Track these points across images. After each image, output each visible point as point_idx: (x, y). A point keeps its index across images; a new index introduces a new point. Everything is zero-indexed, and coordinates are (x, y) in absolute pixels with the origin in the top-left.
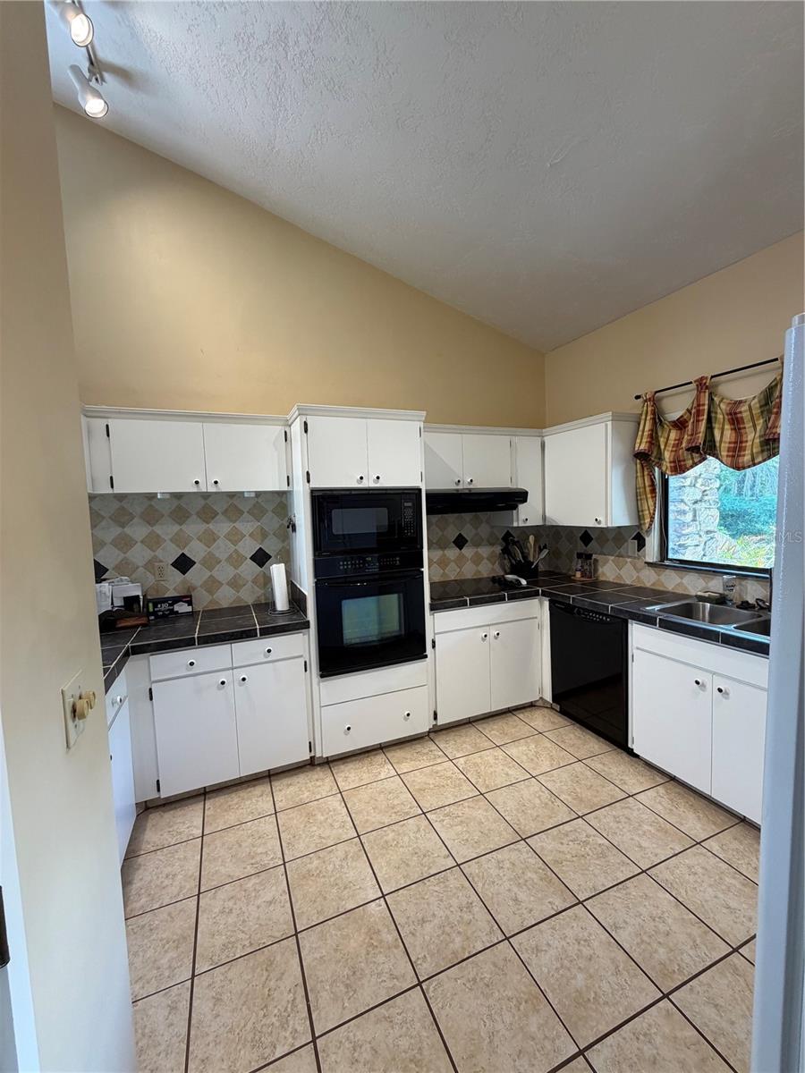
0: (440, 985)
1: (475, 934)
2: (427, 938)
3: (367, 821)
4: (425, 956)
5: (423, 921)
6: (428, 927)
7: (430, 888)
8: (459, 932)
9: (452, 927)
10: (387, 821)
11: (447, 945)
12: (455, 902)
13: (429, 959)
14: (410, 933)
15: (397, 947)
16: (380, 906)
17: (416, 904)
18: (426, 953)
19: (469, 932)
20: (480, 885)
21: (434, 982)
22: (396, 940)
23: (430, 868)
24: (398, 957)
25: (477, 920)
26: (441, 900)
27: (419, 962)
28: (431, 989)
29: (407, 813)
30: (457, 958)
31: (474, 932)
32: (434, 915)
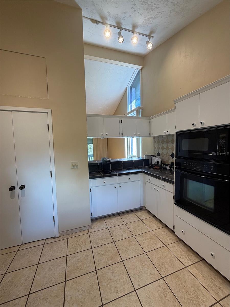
0: (94, 276)
1: (106, 291)
2: (108, 273)
3: (153, 255)
4: (103, 272)
5: (113, 273)
6: (111, 274)
7: (125, 276)
8: (108, 285)
9: (110, 283)
10: (154, 262)
11: (104, 280)
12: (119, 286)
13: (101, 273)
14: (110, 269)
15: (107, 265)
16: (119, 260)
17: (119, 271)
18: (103, 273)
19: (107, 289)
20: (126, 299)
21: (95, 274)
22: (108, 265)
23: (133, 277)
24: (104, 265)
25: (111, 293)
26: (119, 280)
27: (101, 271)
28: (94, 273)
29: (161, 270)
30: (100, 283)
31: (107, 291)
32: (114, 277)
